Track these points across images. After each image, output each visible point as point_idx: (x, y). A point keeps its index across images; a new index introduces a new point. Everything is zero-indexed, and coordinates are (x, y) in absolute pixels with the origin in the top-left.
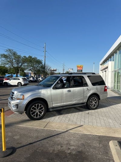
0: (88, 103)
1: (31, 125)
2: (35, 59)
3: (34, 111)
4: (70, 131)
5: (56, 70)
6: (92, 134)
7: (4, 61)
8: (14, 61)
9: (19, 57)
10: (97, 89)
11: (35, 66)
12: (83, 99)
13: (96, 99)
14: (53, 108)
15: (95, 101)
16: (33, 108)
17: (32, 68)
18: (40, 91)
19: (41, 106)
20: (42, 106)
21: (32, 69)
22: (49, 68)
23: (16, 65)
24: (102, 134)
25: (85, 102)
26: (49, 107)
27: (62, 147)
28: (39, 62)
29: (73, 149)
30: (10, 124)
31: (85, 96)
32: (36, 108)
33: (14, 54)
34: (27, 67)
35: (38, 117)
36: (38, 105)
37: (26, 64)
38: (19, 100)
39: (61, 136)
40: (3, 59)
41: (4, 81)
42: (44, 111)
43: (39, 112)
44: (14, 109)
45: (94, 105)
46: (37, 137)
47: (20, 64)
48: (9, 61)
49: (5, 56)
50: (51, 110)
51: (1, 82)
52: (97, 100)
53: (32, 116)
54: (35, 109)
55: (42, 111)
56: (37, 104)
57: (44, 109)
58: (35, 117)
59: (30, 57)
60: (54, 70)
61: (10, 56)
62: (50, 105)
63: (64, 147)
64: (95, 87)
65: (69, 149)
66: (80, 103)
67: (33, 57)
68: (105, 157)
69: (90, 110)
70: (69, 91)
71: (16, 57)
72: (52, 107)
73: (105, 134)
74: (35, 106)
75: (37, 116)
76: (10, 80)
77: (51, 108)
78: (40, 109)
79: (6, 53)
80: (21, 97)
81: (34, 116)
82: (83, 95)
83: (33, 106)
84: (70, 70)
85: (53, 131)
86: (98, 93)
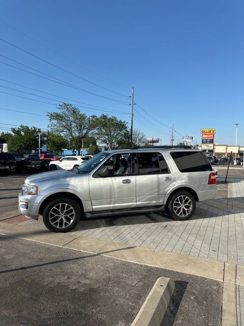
0: (169, 206)
1: (45, 240)
2: (113, 120)
3: (56, 215)
4: (103, 255)
5: (157, 141)
6: (139, 263)
7: (55, 125)
8: (74, 124)
9: (83, 117)
10: (190, 178)
11: (112, 133)
12: (157, 199)
13: (187, 200)
14: (93, 212)
15: (185, 202)
16: (54, 211)
17: (107, 137)
18: (68, 179)
19: (68, 207)
20: (71, 208)
21: (107, 140)
22: (140, 137)
23: (77, 133)
24: (160, 265)
25: (161, 204)
26: (85, 210)
27: (69, 278)
28: (121, 126)
29: (85, 284)
30: (15, 235)
31: (161, 192)
32: (60, 210)
33: (73, 111)
34: (98, 136)
35: (63, 227)
36: (63, 206)
37: (96, 131)
38: (31, 195)
39: (80, 262)
40: (55, 122)
41: (51, 163)
42: (74, 217)
43: (66, 218)
44: (22, 210)
45: (184, 210)
46: (41, 260)
47: (85, 131)
48: (64, 126)
49: (58, 117)
50: (89, 216)
51: (46, 165)
52: (190, 200)
53: (52, 224)
54: (57, 212)
55: (72, 216)
56: (61, 204)
57: (74, 212)
58: (58, 227)
59: (104, 117)
60: (153, 142)
61: (66, 116)
62: (88, 207)
63: (73, 279)
64: (186, 174)
65: (79, 282)
66: (151, 205)
67: (109, 117)
68: (131, 304)
69: (174, 220)
70: (128, 182)
71: (77, 118)
72: (91, 210)
73: (165, 266)
74: (58, 207)
75: (61, 225)
76: (61, 161)
77: (90, 212)
78: (67, 213)
79: (59, 112)
80: (33, 190)
81: (56, 224)
82: (156, 190)
83: (54, 207)
84: (187, 140)
85: (75, 252)
86: (194, 188)
